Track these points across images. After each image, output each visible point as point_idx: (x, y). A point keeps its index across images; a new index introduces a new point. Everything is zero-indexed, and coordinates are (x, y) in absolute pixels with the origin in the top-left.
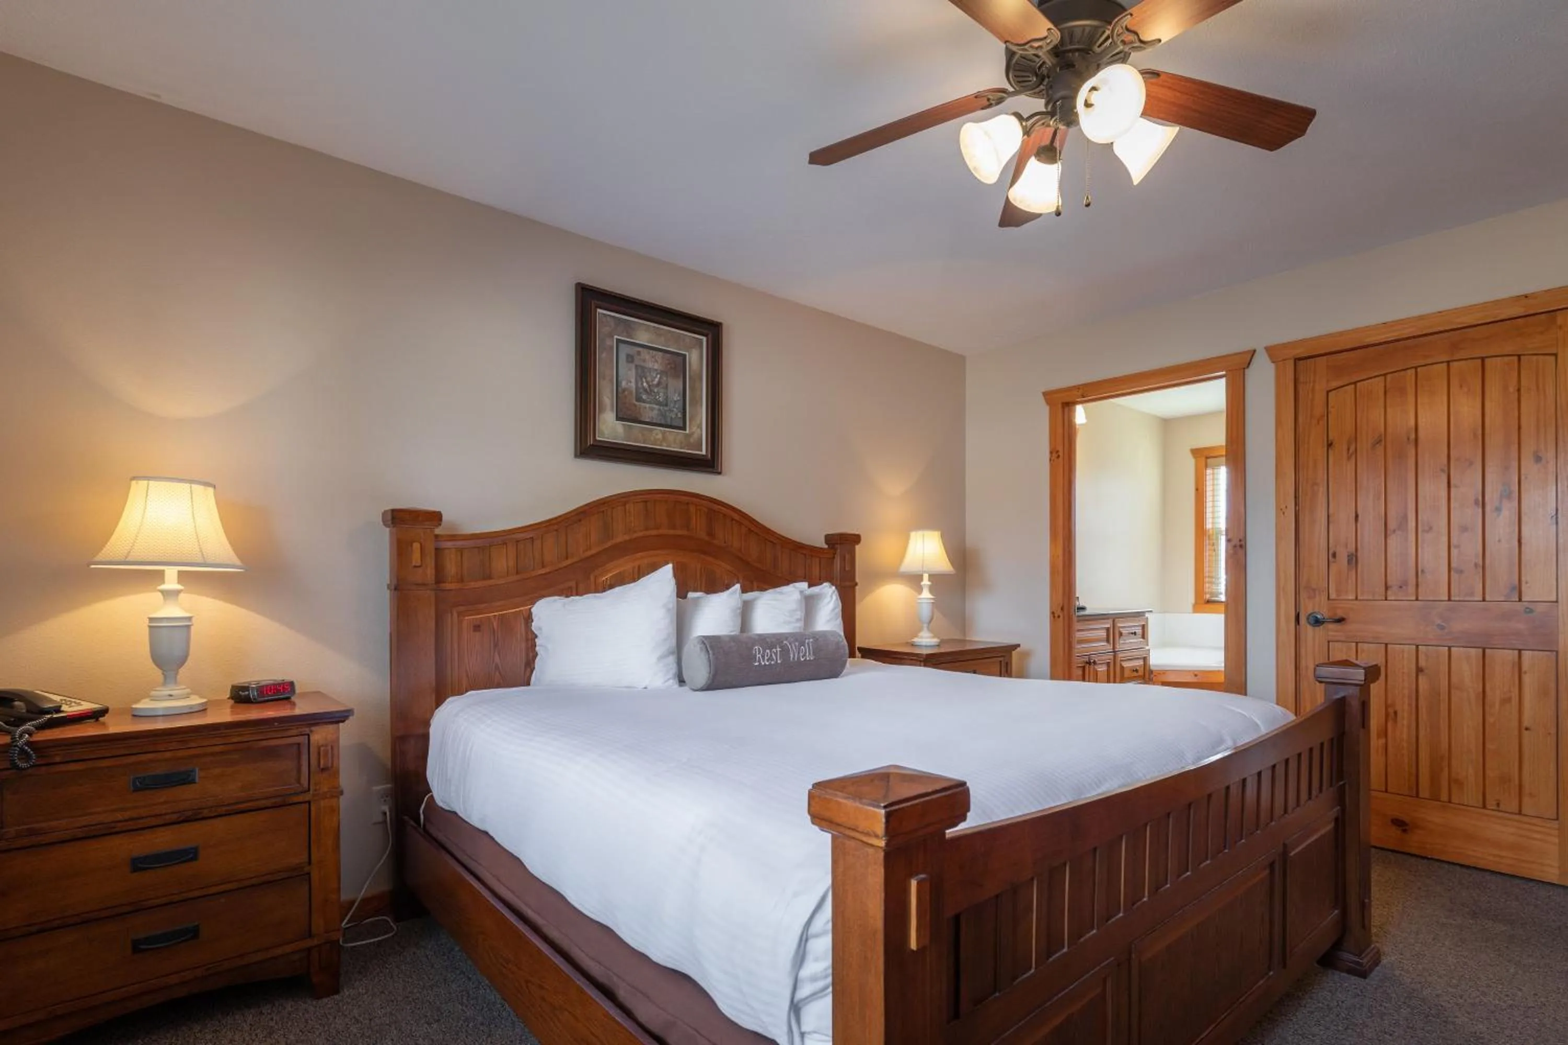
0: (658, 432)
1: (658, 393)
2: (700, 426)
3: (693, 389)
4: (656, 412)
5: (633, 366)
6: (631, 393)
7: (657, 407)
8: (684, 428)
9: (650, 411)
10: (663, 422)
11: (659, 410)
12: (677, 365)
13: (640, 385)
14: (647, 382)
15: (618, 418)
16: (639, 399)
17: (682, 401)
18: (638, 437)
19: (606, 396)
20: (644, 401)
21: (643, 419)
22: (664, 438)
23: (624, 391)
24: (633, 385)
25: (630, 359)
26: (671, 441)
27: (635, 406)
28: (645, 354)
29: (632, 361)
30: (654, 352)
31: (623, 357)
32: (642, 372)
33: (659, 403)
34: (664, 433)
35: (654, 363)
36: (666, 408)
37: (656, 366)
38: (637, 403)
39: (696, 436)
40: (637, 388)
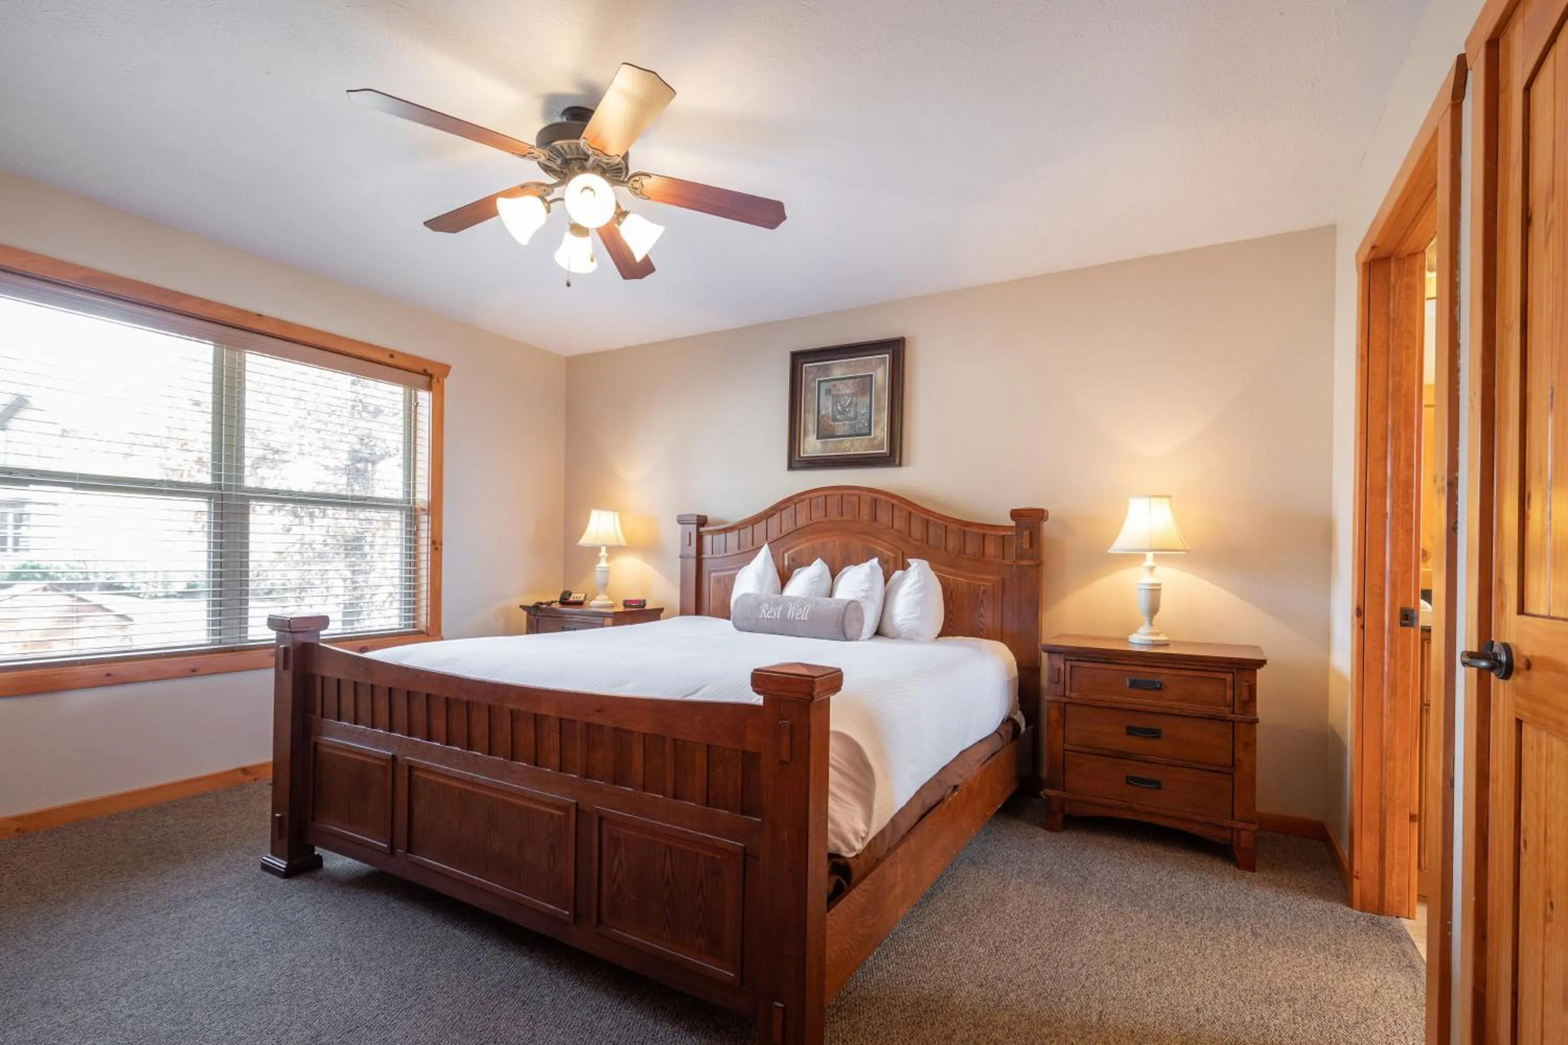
0: (847, 442)
1: (849, 411)
2: (883, 429)
3: (877, 401)
4: (847, 426)
5: (830, 397)
6: (828, 417)
7: (847, 422)
8: (870, 434)
9: (842, 427)
10: (853, 432)
11: (850, 424)
12: (865, 384)
13: (835, 409)
14: (841, 406)
15: (818, 438)
16: (835, 420)
17: (868, 414)
18: (833, 448)
19: (809, 422)
20: (838, 421)
21: (837, 434)
22: (852, 446)
23: (824, 416)
24: (830, 410)
25: (828, 392)
26: (856, 447)
27: (831, 426)
28: (840, 385)
29: (830, 394)
30: (846, 381)
31: (823, 392)
32: (836, 399)
33: (851, 419)
34: (852, 441)
35: (846, 389)
36: (855, 422)
37: (848, 391)
38: (832, 423)
39: (879, 439)
40: (833, 412)
